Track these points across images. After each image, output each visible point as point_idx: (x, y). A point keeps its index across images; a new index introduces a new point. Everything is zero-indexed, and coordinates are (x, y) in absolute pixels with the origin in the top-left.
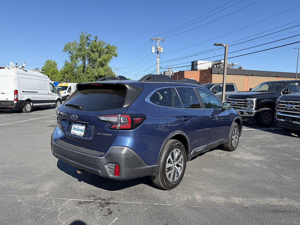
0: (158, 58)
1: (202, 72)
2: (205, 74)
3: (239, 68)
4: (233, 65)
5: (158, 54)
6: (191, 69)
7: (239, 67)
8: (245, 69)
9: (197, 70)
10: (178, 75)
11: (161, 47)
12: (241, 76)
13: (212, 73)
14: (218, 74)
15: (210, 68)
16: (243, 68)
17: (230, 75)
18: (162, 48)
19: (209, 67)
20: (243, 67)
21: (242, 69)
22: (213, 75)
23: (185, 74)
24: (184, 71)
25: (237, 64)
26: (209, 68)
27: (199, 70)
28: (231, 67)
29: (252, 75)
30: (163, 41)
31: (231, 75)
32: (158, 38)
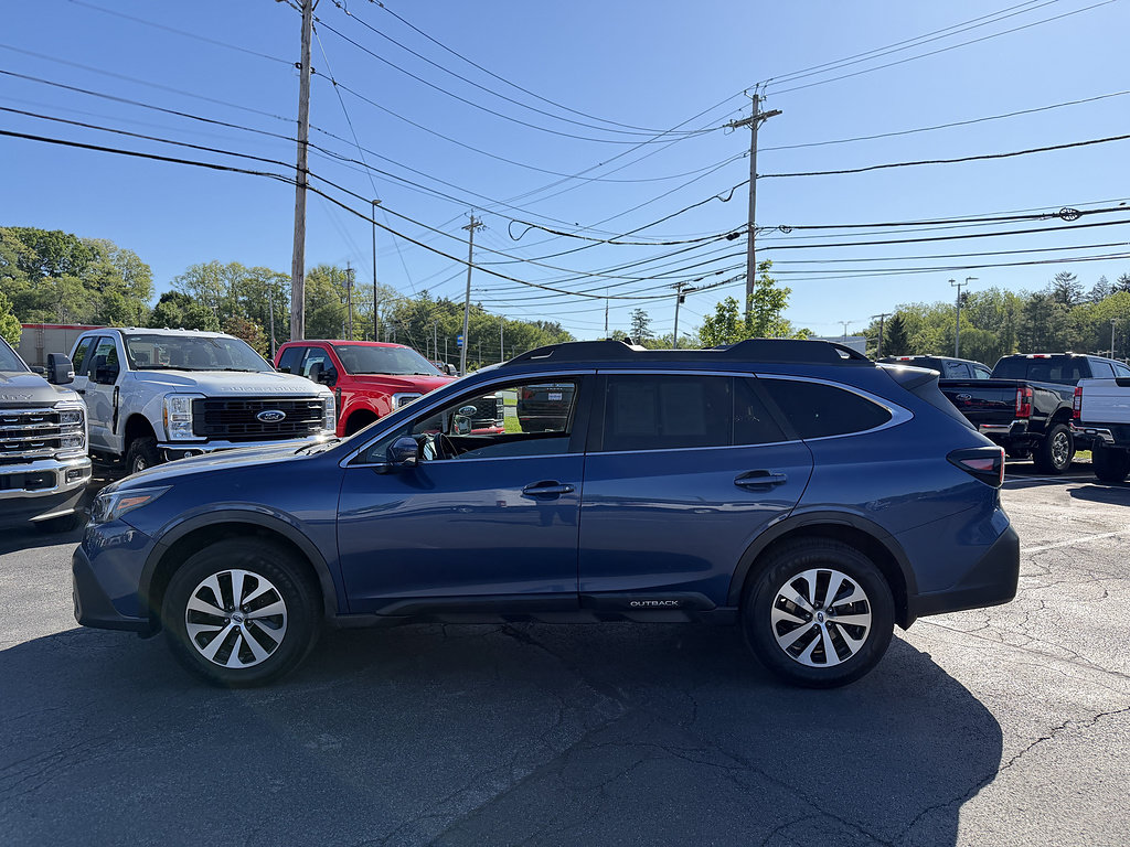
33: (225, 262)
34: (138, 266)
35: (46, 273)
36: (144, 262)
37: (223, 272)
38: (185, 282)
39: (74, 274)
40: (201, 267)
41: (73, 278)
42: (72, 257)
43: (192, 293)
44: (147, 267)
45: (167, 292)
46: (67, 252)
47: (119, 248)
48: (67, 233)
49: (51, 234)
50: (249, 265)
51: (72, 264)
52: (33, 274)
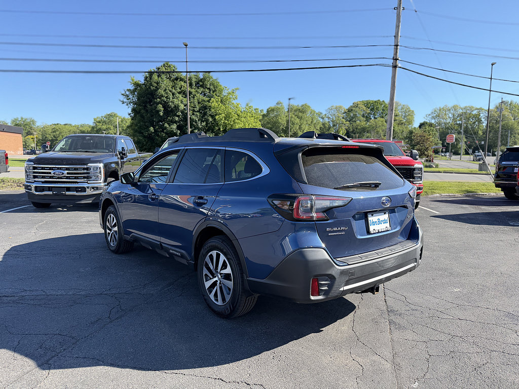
33: (450, 105)
34: (409, 111)
35: (372, 118)
36: (411, 109)
37: (449, 110)
38: (430, 116)
39: (383, 117)
40: (439, 109)
41: (382, 119)
42: (383, 110)
43: (433, 121)
44: (413, 111)
45: (422, 122)
46: (381, 108)
47: (402, 104)
48: (381, 100)
49: (375, 102)
50: (463, 106)
51: (382, 113)
52: (368, 119)
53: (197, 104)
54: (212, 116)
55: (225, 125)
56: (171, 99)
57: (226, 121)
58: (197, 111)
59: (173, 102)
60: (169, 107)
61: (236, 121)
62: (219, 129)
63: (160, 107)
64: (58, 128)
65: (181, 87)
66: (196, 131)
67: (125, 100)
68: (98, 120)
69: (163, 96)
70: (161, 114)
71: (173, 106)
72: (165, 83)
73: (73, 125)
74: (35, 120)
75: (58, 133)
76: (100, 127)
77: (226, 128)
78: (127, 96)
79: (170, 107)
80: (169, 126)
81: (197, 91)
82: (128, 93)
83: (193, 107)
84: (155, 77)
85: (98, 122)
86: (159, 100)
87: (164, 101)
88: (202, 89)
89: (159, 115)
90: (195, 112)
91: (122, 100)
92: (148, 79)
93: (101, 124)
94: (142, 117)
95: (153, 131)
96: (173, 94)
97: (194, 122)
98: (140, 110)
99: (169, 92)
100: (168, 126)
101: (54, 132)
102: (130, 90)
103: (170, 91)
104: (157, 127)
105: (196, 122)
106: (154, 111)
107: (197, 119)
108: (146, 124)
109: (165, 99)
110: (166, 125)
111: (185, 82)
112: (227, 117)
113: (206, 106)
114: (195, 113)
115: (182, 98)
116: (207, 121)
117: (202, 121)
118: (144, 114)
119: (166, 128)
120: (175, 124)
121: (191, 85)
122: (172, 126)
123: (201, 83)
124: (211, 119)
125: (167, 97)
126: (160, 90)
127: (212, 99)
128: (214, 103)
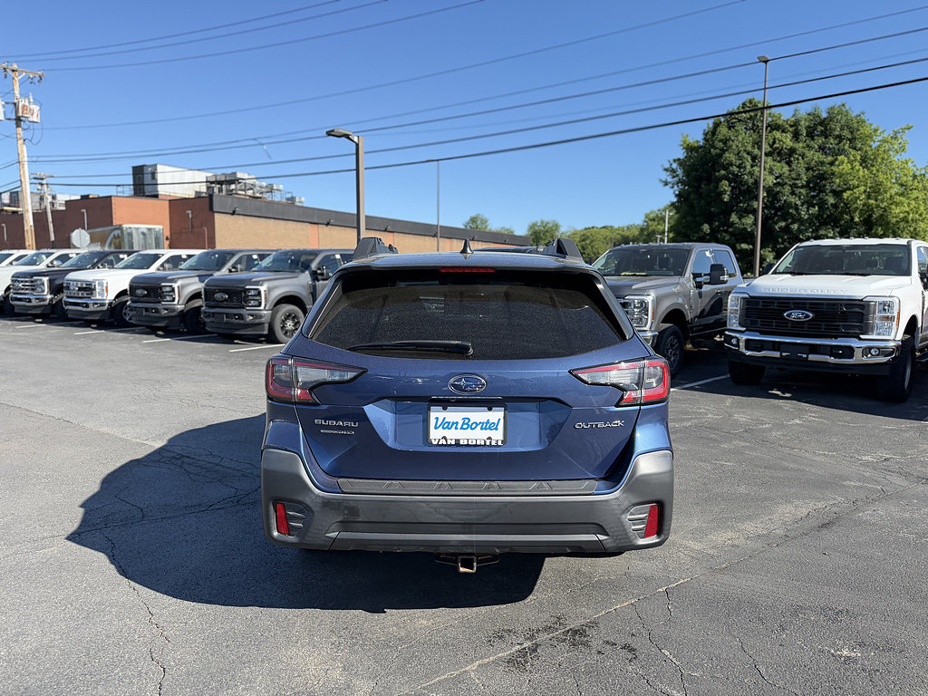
0: (21, 142)
1: (177, 205)
2: (190, 212)
3: (288, 199)
4: (271, 190)
5: (18, 126)
6: (132, 193)
7: (289, 196)
8: (305, 205)
9: (156, 196)
10: (84, 210)
11: (29, 102)
12: (300, 225)
13: (215, 210)
14: (233, 213)
15: (200, 193)
16: (300, 202)
17: (268, 220)
18: (36, 108)
19: (198, 190)
20: (300, 198)
21: (297, 204)
22: (216, 215)
23: (113, 206)
24: (110, 197)
25: (281, 187)
26: (198, 196)
27: (164, 198)
28: (265, 195)
29: (328, 224)
30: (36, 80)
31: (272, 220)
32: (15, 67)
53: (802, 171)
54: (838, 194)
55: (868, 209)
56: (749, 167)
57: (872, 202)
58: (803, 187)
59: (751, 174)
60: (742, 183)
61: (898, 199)
62: (852, 218)
63: (725, 185)
64: (589, 234)
65: (774, 143)
66: (795, 226)
67: (669, 179)
68: (652, 216)
69: (732, 165)
70: (726, 198)
71: (751, 181)
72: (742, 138)
73: (616, 227)
74: (560, 223)
75: (588, 242)
76: (653, 227)
77: (870, 216)
78: (673, 171)
79: (746, 183)
80: (740, 219)
81: (808, 146)
82: (674, 166)
83: (795, 179)
84: (723, 130)
85: (651, 220)
86: (723, 172)
87: (733, 174)
88: (821, 140)
89: (722, 200)
90: (798, 187)
91: (664, 179)
92: (708, 136)
93: (656, 223)
94: (691, 206)
95: (709, 231)
96: (754, 158)
97: (791, 207)
98: (689, 193)
99: (745, 155)
100: (737, 220)
101: (583, 241)
102: (679, 159)
103: (748, 154)
104: (717, 223)
105: (797, 209)
106: (712, 194)
107: (799, 203)
108: (697, 219)
109: (735, 169)
110: (734, 218)
111: (783, 131)
112: (875, 191)
113: (825, 173)
114: (797, 191)
115: (772, 163)
116: (822, 204)
117: (811, 205)
118: (695, 201)
119: (733, 223)
120: (751, 216)
121: (796, 136)
122: (744, 221)
123: (820, 128)
124: (831, 200)
125: (739, 167)
126: (727, 155)
127: (839, 158)
128: (844, 165)
